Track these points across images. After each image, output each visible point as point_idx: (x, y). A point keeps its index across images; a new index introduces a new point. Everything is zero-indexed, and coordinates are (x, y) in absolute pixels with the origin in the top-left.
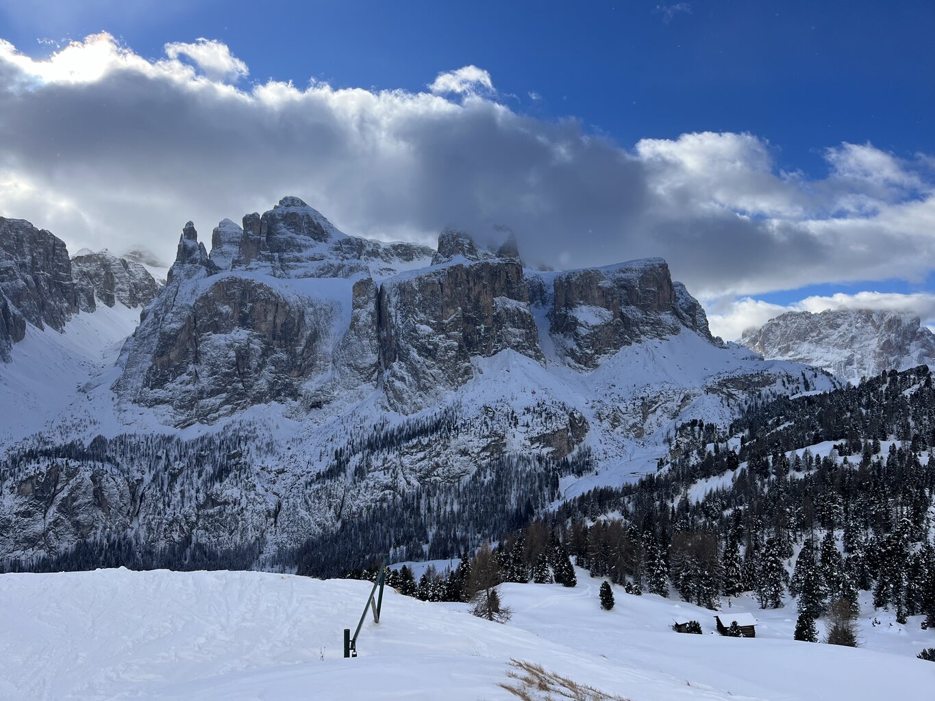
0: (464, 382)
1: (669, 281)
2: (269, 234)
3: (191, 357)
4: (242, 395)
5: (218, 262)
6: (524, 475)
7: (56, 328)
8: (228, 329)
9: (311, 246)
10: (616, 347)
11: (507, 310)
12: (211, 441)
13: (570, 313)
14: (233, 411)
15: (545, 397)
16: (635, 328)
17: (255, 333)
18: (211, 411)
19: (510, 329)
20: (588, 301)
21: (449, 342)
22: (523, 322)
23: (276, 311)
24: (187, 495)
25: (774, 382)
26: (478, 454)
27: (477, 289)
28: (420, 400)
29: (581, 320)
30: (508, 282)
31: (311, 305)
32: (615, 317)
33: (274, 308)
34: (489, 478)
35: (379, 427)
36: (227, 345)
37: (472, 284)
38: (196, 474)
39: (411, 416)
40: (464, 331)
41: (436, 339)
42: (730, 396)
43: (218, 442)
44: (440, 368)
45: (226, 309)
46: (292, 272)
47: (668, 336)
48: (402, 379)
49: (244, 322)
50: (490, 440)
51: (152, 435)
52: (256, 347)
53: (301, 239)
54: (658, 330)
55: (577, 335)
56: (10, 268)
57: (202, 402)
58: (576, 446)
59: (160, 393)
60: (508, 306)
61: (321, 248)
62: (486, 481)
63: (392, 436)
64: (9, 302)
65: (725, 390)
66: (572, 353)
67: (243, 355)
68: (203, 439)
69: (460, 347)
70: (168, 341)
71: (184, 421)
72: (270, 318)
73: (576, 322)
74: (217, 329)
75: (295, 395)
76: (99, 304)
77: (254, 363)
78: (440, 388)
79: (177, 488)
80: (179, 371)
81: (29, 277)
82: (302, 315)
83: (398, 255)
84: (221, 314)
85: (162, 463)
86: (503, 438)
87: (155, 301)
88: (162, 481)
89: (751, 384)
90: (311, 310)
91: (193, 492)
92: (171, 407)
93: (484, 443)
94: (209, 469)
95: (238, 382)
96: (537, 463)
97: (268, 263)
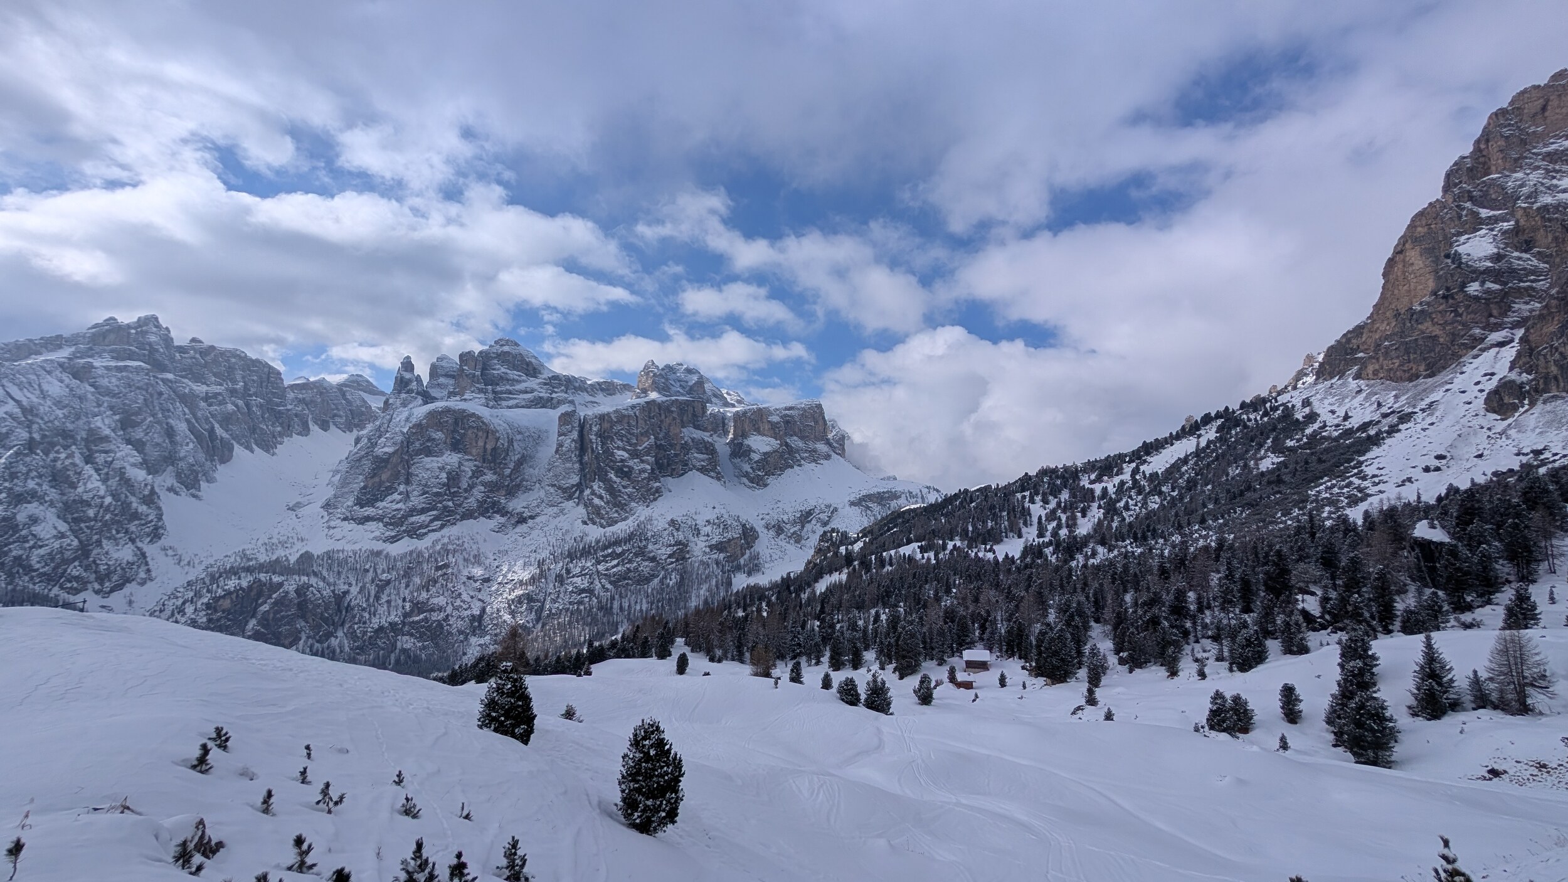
0: (655, 499)
1: (824, 418)
2: (484, 369)
3: (402, 479)
4: (451, 513)
5: (434, 392)
6: (704, 577)
7: (267, 451)
8: (440, 453)
9: (524, 381)
10: (782, 470)
11: (693, 440)
12: (420, 554)
13: (746, 442)
14: (442, 527)
15: (723, 511)
16: (797, 455)
17: (466, 457)
18: (421, 527)
19: (695, 455)
20: (759, 432)
21: (642, 466)
22: (707, 449)
23: (487, 437)
24: (393, 604)
25: (900, 497)
26: (666, 559)
27: (668, 421)
28: (616, 515)
29: (754, 447)
30: (694, 415)
31: (520, 433)
32: (781, 445)
33: (485, 435)
34: (674, 580)
35: (579, 539)
36: (439, 468)
37: (663, 417)
38: (403, 585)
39: (609, 529)
40: (656, 456)
41: (631, 463)
42: (868, 508)
43: (426, 555)
44: (634, 488)
45: (439, 435)
46: (504, 403)
47: (822, 461)
48: (601, 497)
49: (456, 447)
50: (675, 548)
51: (360, 550)
52: (467, 469)
53: (513, 374)
54: (815, 457)
55: (751, 460)
56: (220, 394)
57: (413, 519)
58: (747, 551)
59: (369, 511)
60: (695, 436)
61: (533, 383)
62: (671, 583)
63: (590, 546)
64: (217, 426)
65: (864, 503)
66: (747, 475)
67: (454, 478)
68: (411, 552)
69: (652, 469)
70: (381, 463)
71: (393, 537)
72: (481, 443)
73: (750, 450)
74: (429, 453)
75: (503, 512)
76: (314, 428)
77: (464, 485)
78: (633, 504)
79: (384, 598)
80: (390, 490)
81: (240, 403)
82: (511, 442)
83: (602, 390)
84: (434, 439)
85: (370, 575)
86: (686, 546)
87: (369, 427)
88: (369, 593)
89: (882, 498)
90: (519, 437)
91: (400, 602)
92: (381, 524)
93: (669, 551)
94: (417, 580)
95: (449, 500)
96: (715, 566)
97: (482, 395)
